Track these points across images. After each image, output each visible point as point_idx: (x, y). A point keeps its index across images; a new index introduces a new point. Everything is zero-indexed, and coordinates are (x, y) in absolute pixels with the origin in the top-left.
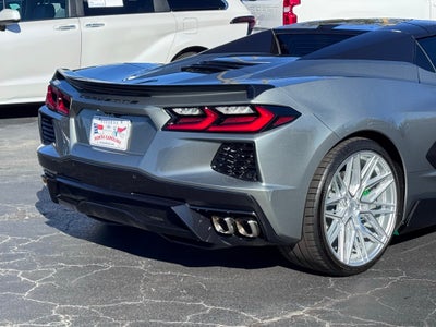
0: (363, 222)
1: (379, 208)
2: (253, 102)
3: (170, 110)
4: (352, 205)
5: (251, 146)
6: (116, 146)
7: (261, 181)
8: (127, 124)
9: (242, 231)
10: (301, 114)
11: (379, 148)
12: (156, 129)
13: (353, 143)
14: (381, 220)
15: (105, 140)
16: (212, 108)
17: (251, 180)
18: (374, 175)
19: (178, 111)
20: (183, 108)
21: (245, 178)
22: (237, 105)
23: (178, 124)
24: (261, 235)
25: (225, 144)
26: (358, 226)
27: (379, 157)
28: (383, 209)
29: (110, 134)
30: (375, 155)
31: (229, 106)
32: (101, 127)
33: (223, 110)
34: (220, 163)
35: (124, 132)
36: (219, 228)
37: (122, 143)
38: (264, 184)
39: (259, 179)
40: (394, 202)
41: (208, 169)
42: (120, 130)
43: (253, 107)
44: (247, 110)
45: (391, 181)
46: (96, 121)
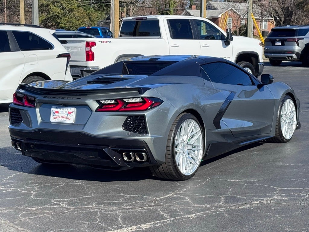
0: (189, 154)
1: (194, 147)
2: (142, 96)
3: (98, 102)
4: (184, 146)
5: (143, 117)
6: (67, 121)
7: (148, 134)
8: (74, 110)
9: (138, 159)
10: (163, 102)
11: (195, 118)
12: (92, 111)
13: (184, 115)
14: (196, 152)
15: (60, 119)
16: (121, 100)
17: (143, 133)
18: (192, 131)
19: (102, 102)
20: (105, 100)
21: (140, 133)
22: (133, 98)
23: (102, 108)
24: (148, 160)
25: (129, 117)
26: (187, 156)
27: (195, 122)
28: (196, 148)
29: (63, 115)
30: (193, 121)
31: (129, 98)
32: (57, 112)
33: (126, 100)
34: (126, 126)
35: (72, 114)
36: (126, 159)
37: (71, 119)
38: (149, 135)
39: (147, 132)
40: (201, 144)
41: (121, 129)
42: (70, 113)
43: (142, 98)
44: (138, 100)
45: (200, 134)
46: (53, 109)
